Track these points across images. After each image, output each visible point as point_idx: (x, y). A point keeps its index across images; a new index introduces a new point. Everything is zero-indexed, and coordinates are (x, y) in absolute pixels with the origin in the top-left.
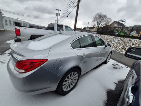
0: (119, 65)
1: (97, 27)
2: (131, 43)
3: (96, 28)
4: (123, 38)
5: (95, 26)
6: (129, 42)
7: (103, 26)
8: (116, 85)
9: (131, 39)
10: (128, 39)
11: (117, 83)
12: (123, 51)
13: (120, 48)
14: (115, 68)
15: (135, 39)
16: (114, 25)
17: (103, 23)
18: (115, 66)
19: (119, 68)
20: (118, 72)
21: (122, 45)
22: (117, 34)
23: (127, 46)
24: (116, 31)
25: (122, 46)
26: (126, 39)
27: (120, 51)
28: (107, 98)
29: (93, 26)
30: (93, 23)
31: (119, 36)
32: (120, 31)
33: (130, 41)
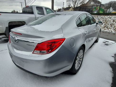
0: (109, 42)
1: (73, 7)
2: (112, 21)
3: (71, 8)
4: (103, 16)
5: (70, 6)
6: (110, 20)
7: (79, 5)
8: (114, 58)
9: (111, 16)
10: (108, 16)
11: (114, 56)
12: (106, 30)
13: (102, 27)
14: (107, 45)
15: (114, 16)
16: (90, 3)
17: (79, 2)
18: (106, 43)
19: (110, 44)
20: (110, 47)
21: (104, 23)
22: (96, 12)
23: (109, 23)
24: (95, 10)
25: (104, 25)
26: (106, 17)
27: (103, 29)
28: (112, 69)
29: (68, 7)
30: (68, 2)
31: (98, 14)
32: (98, 9)
33: (110, 18)
